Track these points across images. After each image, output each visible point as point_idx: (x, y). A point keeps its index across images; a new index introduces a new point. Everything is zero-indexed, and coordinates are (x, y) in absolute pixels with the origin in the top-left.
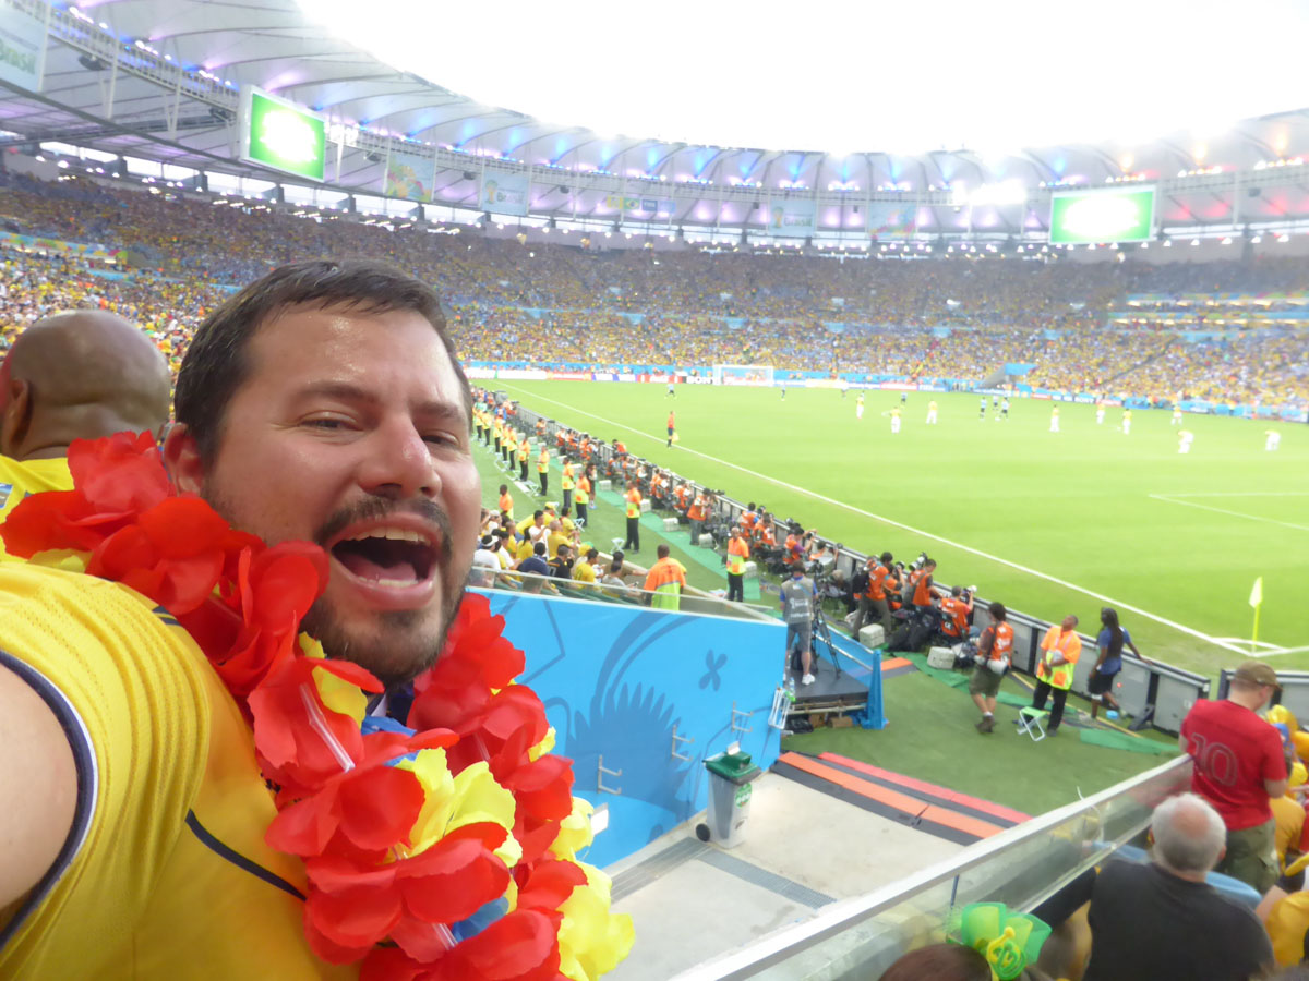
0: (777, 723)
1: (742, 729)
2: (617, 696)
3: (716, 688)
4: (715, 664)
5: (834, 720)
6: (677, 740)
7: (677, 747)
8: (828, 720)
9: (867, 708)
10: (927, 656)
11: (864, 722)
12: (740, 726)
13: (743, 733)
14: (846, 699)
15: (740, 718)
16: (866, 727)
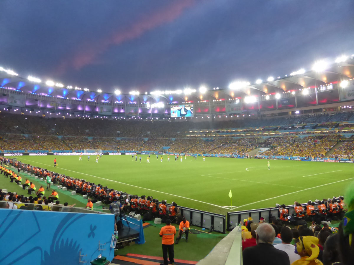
0: (113, 246)
1: (102, 250)
2: (60, 244)
3: (93, 237)
4: (93, 229)
5: (130, 243)
6: (81, 256)
7: (81, 259)
8: (128, 244)
9: (139, 238)
10: (154, 221)
11: (138, 242)
12: (101, 249)
13: (103, 251)
14: (133, 236)
15: (101, 246)
16: (139, 244)
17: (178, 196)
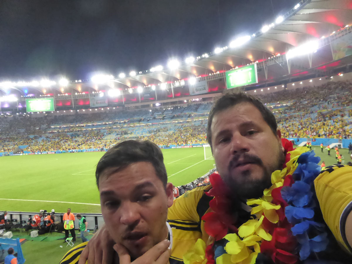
17: (52, 201)
